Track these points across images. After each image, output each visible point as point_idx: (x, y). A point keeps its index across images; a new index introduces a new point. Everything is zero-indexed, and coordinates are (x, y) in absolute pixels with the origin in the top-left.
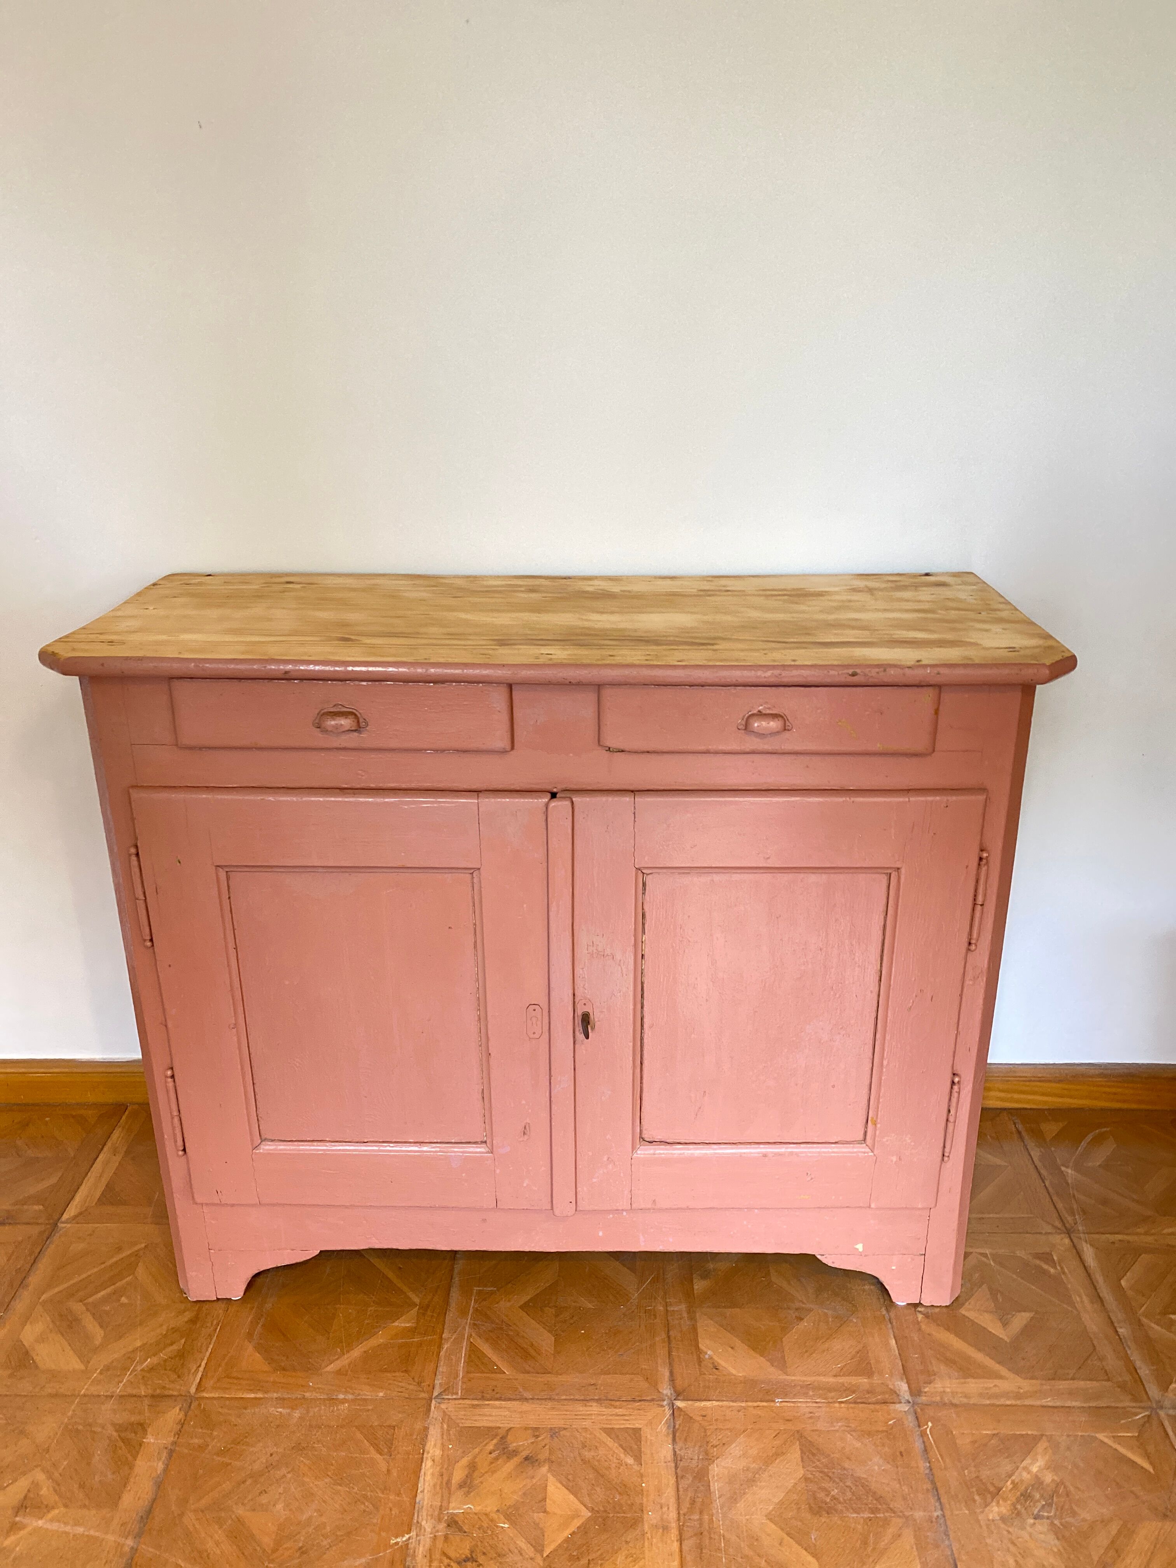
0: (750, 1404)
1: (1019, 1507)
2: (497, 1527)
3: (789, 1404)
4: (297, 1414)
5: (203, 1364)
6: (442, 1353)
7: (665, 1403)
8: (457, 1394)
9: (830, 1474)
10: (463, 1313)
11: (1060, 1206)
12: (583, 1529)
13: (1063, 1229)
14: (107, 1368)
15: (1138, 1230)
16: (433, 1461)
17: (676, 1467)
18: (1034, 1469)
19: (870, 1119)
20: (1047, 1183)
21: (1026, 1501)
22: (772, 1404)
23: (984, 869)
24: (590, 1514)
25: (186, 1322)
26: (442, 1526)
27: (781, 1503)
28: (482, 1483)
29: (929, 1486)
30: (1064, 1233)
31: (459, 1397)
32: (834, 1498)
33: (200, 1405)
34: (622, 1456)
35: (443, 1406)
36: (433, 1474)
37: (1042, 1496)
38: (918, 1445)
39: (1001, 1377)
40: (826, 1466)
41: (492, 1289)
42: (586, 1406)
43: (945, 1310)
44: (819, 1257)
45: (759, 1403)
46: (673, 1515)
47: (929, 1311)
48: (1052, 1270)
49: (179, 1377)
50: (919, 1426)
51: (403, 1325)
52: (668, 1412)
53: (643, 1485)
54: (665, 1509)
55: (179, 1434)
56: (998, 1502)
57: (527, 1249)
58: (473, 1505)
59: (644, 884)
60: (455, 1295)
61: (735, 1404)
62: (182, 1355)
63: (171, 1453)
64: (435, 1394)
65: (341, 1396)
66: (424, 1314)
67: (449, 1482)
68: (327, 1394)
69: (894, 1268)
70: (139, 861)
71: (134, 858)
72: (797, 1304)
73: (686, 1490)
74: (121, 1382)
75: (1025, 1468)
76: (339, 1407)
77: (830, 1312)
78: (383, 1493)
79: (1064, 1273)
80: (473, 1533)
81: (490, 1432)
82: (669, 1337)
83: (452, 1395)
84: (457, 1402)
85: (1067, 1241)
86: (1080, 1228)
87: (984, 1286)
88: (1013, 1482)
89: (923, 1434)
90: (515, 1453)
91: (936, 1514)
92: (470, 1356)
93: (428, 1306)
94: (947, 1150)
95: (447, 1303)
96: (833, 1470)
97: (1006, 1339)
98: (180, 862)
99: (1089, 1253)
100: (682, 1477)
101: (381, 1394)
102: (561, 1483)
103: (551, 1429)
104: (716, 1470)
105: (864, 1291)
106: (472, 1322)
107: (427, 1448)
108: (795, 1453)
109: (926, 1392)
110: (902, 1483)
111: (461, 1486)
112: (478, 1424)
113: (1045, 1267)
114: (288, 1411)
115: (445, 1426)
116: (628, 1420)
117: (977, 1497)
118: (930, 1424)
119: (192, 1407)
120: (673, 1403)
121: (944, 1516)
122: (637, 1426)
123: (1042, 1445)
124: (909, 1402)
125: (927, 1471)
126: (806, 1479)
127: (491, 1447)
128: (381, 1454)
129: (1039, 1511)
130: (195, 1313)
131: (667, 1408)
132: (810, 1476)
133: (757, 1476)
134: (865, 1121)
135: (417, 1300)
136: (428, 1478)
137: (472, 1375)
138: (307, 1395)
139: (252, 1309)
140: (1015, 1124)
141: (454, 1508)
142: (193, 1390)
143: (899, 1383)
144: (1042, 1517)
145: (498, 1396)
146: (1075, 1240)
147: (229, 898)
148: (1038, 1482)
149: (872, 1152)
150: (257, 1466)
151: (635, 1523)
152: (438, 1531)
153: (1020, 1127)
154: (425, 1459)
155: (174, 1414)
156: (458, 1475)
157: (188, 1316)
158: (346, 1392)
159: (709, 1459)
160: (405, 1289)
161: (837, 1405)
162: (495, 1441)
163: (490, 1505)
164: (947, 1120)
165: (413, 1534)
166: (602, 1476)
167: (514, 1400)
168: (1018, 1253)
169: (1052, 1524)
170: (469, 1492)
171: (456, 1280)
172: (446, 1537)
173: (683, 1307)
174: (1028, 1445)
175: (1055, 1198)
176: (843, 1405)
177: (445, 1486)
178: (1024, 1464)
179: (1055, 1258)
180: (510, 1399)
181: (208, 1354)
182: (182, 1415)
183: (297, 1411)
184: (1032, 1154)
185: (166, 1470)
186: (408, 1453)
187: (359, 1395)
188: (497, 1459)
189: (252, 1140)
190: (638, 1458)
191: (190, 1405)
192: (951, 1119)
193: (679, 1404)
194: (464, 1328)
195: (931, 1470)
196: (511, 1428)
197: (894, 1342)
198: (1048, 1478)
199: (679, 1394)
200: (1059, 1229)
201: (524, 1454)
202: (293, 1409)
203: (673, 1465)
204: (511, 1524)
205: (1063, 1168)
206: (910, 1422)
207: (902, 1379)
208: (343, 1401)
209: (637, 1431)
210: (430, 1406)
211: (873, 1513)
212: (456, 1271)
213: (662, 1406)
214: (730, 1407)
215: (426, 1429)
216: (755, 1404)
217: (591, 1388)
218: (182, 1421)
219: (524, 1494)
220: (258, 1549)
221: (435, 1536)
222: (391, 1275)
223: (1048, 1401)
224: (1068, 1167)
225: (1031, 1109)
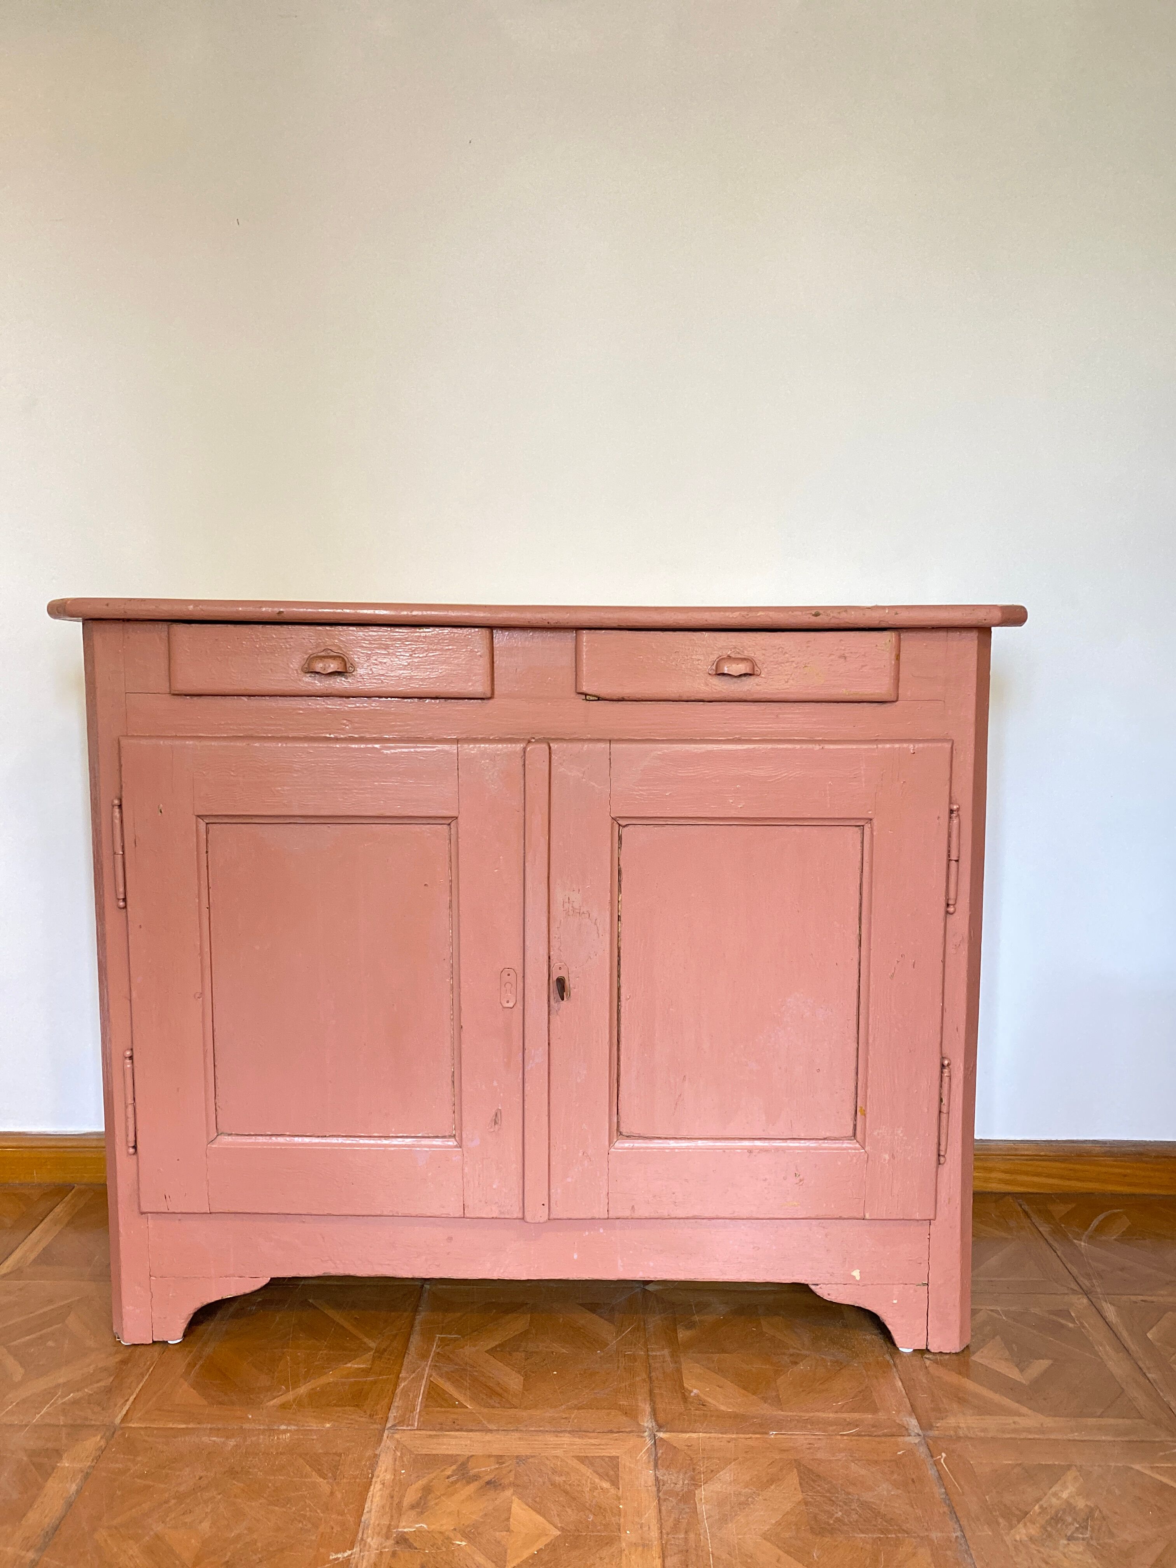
0: (742, 1436)
1: (1049, 1529)
2: (453, 1544)
3: (783, 1436)
4: (232, 1443)
5: (132, 1399)
6: (398, 1391)
7: (646, 1434)
8: (413, 1425)
9: (833, 1498)
10: (424, 1356)
11: (1074, 1271)
12: (552, 1547)
13: (1081, 1291)
14: (24, 1401)
15: (1162, 1292)
16: (383, 1484)
17: (659, 1491)
18: (1065, 1495)
19: (858, 1109)
20: (1059, 1253)
21: (1057, 1523)
22: (766, 1436)
23: (955, 821)
24: (559, 1533)
25: (117, 1363)
26: (391, 1542)
27: (778, 1523)
28: (436, 1504)
29: (946, 1509)
30: (1082, 1294)
31: (415, 1428)
32: (838, 1520)
33: (123, 1434)
34: (597, 1480)
35: (397, 1436)
36: (381, 1496)
37: (1075, 1520)
38: (932, 1472)
39: (1020, 1415)
40: (828, 1491)
41: (456, 1336)
42: (557, 1436)
43: (954, 1357)
44: (813, 1287)
45: (750, 1435)
46: (654, 1534)
47: (938, 1357)
48: (1071, 1325)
49: (103, 1409)
50: (932, 1457)
51: (356, 1366)
52: (649, 1443)
53: (621, 1506)
54: (646, 1529)
55: (98, 1459)
56: (1025, 1525)
57: (495, 1276)
58: (427, 1524)
59: (620, 838)
60: (416, 1340)
61: (724, 1436)
62: (109, 1390)
63: (87, 1476)
64: (389, 1425)
65: (283, 1427)
66: (380, 1357)
67: (399, 1504)
68: (268, 1426)
69: (895, 1302)
70: (121, 812)
71: (117, 810)
72: (792, 1351)
73: (670, 1512)
74: (38, 1414)
75: (1055, 1495)
76: (281, 1437)
77: (829, 1358)
78: (323, 1512)
79: (1084, 1327)
80: (424, 1550)
81: (449, 1459)
82: (650, 1378)
83: (407, 1426)
84: (412, 1432)
85: (1085, 1301)
86: (1099, 1290)
87: (998, 1337)
88: (1041, 1507)
89: (937, 1463)
90: (476, 1477)
91: (954, 1535)
92: (429, 1393)
93: (385, 1350)
94: (942, 1148)
95: (406, 1347)
96: (837, 1495)
97: (1024, 1382)
98: (161, 812)
99: (1111, 1312)
100: (665, 1500)
101: (328, 1425)
102: (527, 1505)
103: (517, 1457)
104: (702, 1493)
105: (865, 1340)
106: (433, 1364)
107: (376, 1473)
108: (793, 1478)
109: (937, 1427)
110: (915, 1507)
111: (413, 1507)
112: (434, 1452)
113: (1063, 1322)
114: (223, 1440)
115: (399, 1454)
116: (604, 1449)
117: (1001, 1520)
118: (944, 1455)
119: (115, 1436)
120: (654, 1434)
121: (964, 1536)
122: (614, 1454)
123: (1071, 1474)
124: (919, 1435)
125: (943, 1496)
126: (806, 1503)
127: (449, 1472)
128: (324, 1478)
129: (1073, 1533)
130: (127, 1355)
131: (648, 1439)
132: (810, 1500)
133: (750, 1499)
134: (854, 1112)
135: (373, 1345)
136: (377, 1499)
137: (430, 1409)
138: (246, 1426)
139: (190, 1352)
140: (1021, 1206)
141: (404, 1527)
142: (118, 1420)
143: (908, 1419)
144: (1077, 1539)
145: (457, 1427)
146: (1094, 1300)
147: (207, 852)
148: (1070, 1507)
149: (864, 1149)
150: (182, 1489)
151: (609, 1540)
152: (385, 1547)
153: (1026, 1208)
154: (373, 1483)
155: (93, 1442)
156: (411, 1496)
157: (119, 1357)
158: (289, 1424)
159: (695, 1483)
160: (361, 1336)
161: (839, 1437)
162: (454, 1467)
163: (446, 1524)
164: (940, 1112)
165: (356, 1549)
166: (574, 1499)
167: (477, 1431)
168: (1033, 1310)
169: (1088, 1544)
170: (422, 1513)
171: (417, 1328)
172: (394, 1554)
173: (666, 1352)
174: (1055, 1474)
175: (1069, 1266)
176: (845, 1438)
177: (395, 1508)
178: (1053, 1489)
179: (1073, 1314)
180: (471, 1431)
181: (138, 1390)
182: (103, 1443)
183: (233, 1440)
184: (1040, 1228)
185: (78, 1492)
186: (355, 1477)
187: (303, 1426)
188: (456, 1482)
189: (208, 1134)
190: (615, 1483)
191: (114, 1433)
192: (944, 1109)
193: (661, 1435)
194: (424, 1369)
195: (947, 1495)
196: (473, 1456)
197: (900, 1384)
198: (1081, 1503)
199: (660, 1427)
200: (1075, 1290)
201: (487, 1478)
202: (227, 1438)
203: (655, 1489)
204: (469, 1542)
205: (1076, 1242)
206: (922, 1451)
207: (910, 1415)
208: (285, 1432)
209: (614, 1461)
210: (382, 1436)
211: (882, 1533)
212: (417, 1322)
213: (642, 1437)
214: (718, 1438)
215: (376, 1456)
216: (748, 1436)
217: (563, 1421)
218: (103, 1447)
219: (486, 1515)
220: (177, 1562)
221: (381, 1552)
222: (346, 1325)
223: (1076, 1436)
224: (1081, 1240)
225: (1037, 1193)
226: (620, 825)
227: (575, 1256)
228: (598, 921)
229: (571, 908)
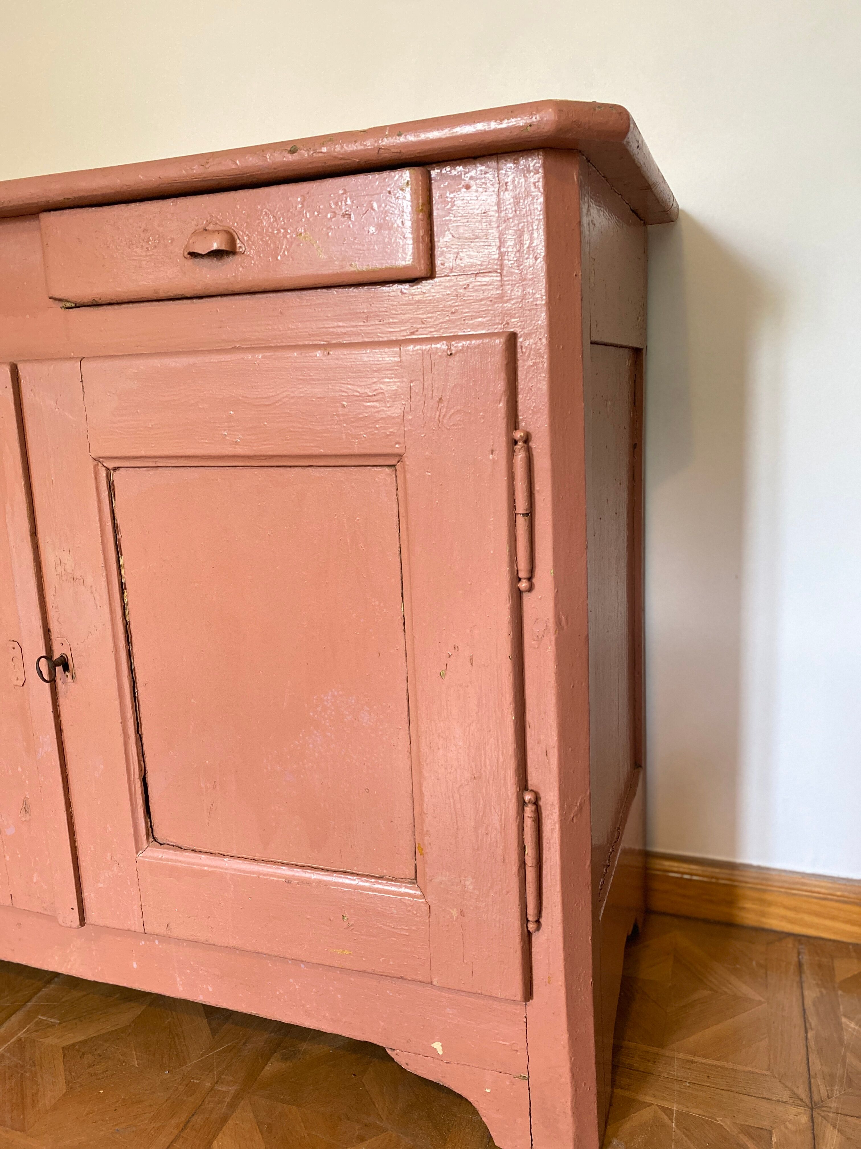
11: (816, 1065)
13: (808, 1101)
19: (417, 846)
20: (810, 1034)
23: (520, 456)
30: (806, 1106)
41: (55, 1021)
44: (389, 1051)
59: (111, 484)
69: (488, 1091)
82: (188, 1122)
85: (804, 1119)
86: (836, 1105)
134: (412, 851)
140: (799, 953)
146: (818, 1120)
149: (425, 897)
153: (805, 958)
164: (523, 863)
171: (31, 1003)
173: (234, 1089)
179: (774, 1139)
184: (806, 993)
192: (529, 861)
200: (801, 1100)
205: (844, 1020)
212: (38, 995)
224: (851, 1019)
225: (830, 940)
226: (107, 469)
227: (135, 966)
228: (94, 588)
229: (64, 572)
